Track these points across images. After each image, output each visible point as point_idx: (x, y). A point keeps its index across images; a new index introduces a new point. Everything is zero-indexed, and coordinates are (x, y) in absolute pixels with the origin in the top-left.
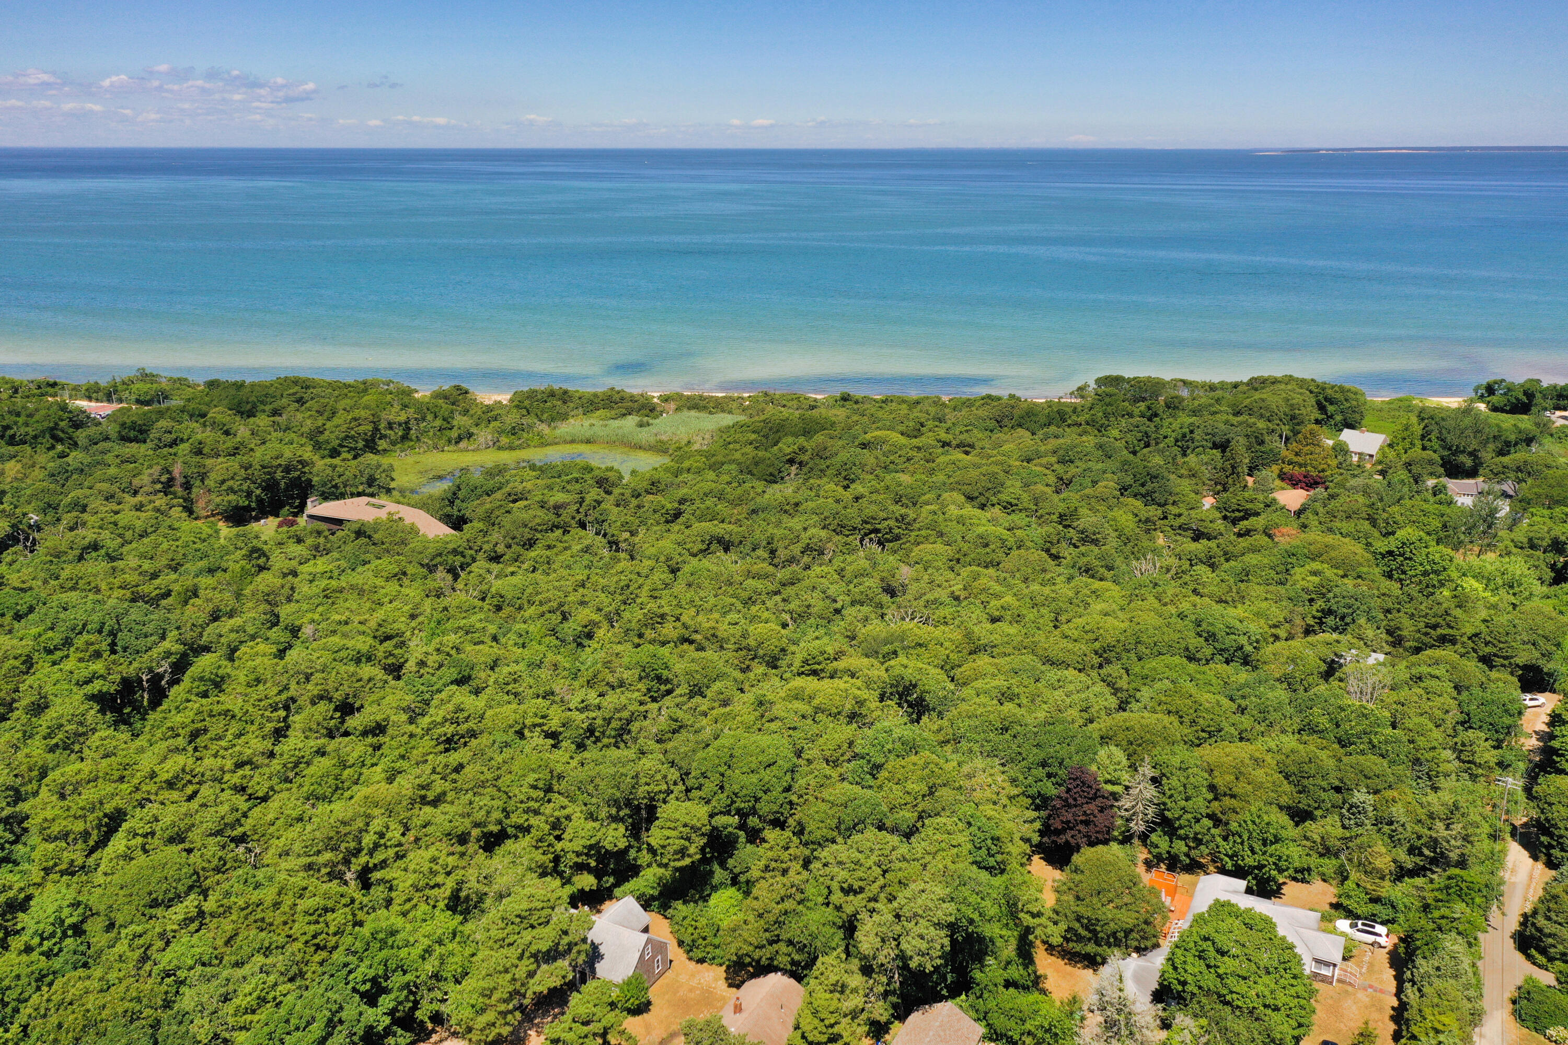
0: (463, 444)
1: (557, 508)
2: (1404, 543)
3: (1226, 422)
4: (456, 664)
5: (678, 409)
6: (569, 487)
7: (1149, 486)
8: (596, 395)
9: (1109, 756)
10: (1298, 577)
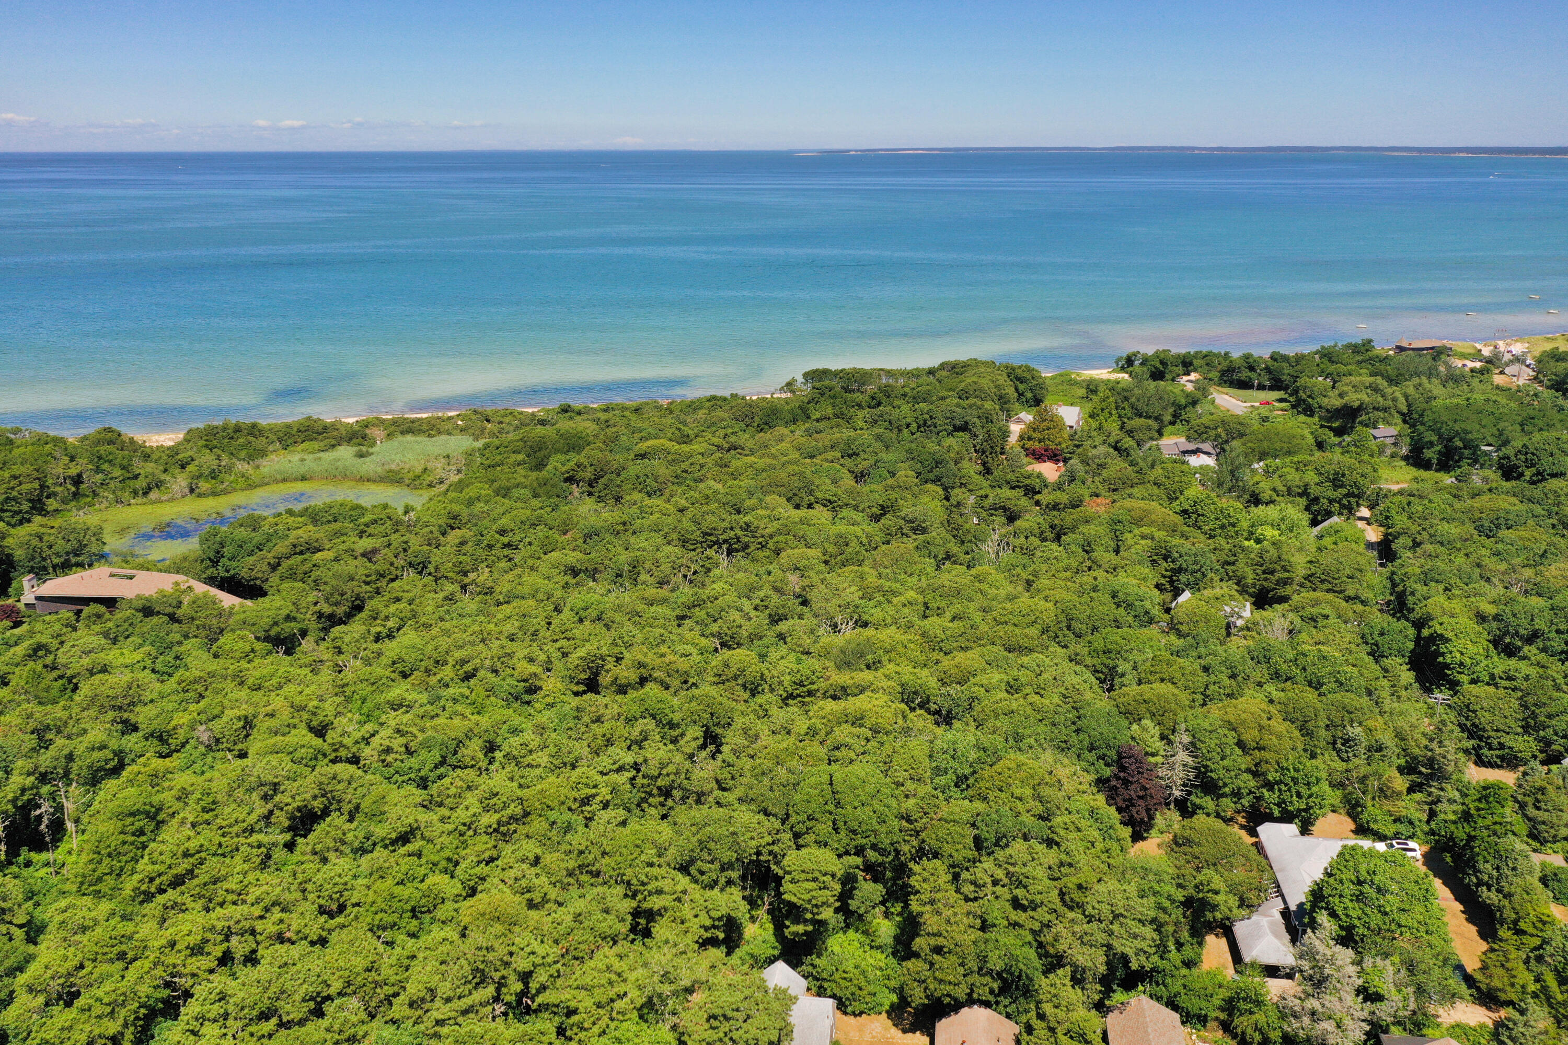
0: (153, 495)
1: (369, 555)
2: (1194, 502)
3: (958, 405)
5: (390, 436)
6: (369, 530)
7: (938, 472)
8: (289, 426)
9: (1145, 729)
10: (1130, 542)
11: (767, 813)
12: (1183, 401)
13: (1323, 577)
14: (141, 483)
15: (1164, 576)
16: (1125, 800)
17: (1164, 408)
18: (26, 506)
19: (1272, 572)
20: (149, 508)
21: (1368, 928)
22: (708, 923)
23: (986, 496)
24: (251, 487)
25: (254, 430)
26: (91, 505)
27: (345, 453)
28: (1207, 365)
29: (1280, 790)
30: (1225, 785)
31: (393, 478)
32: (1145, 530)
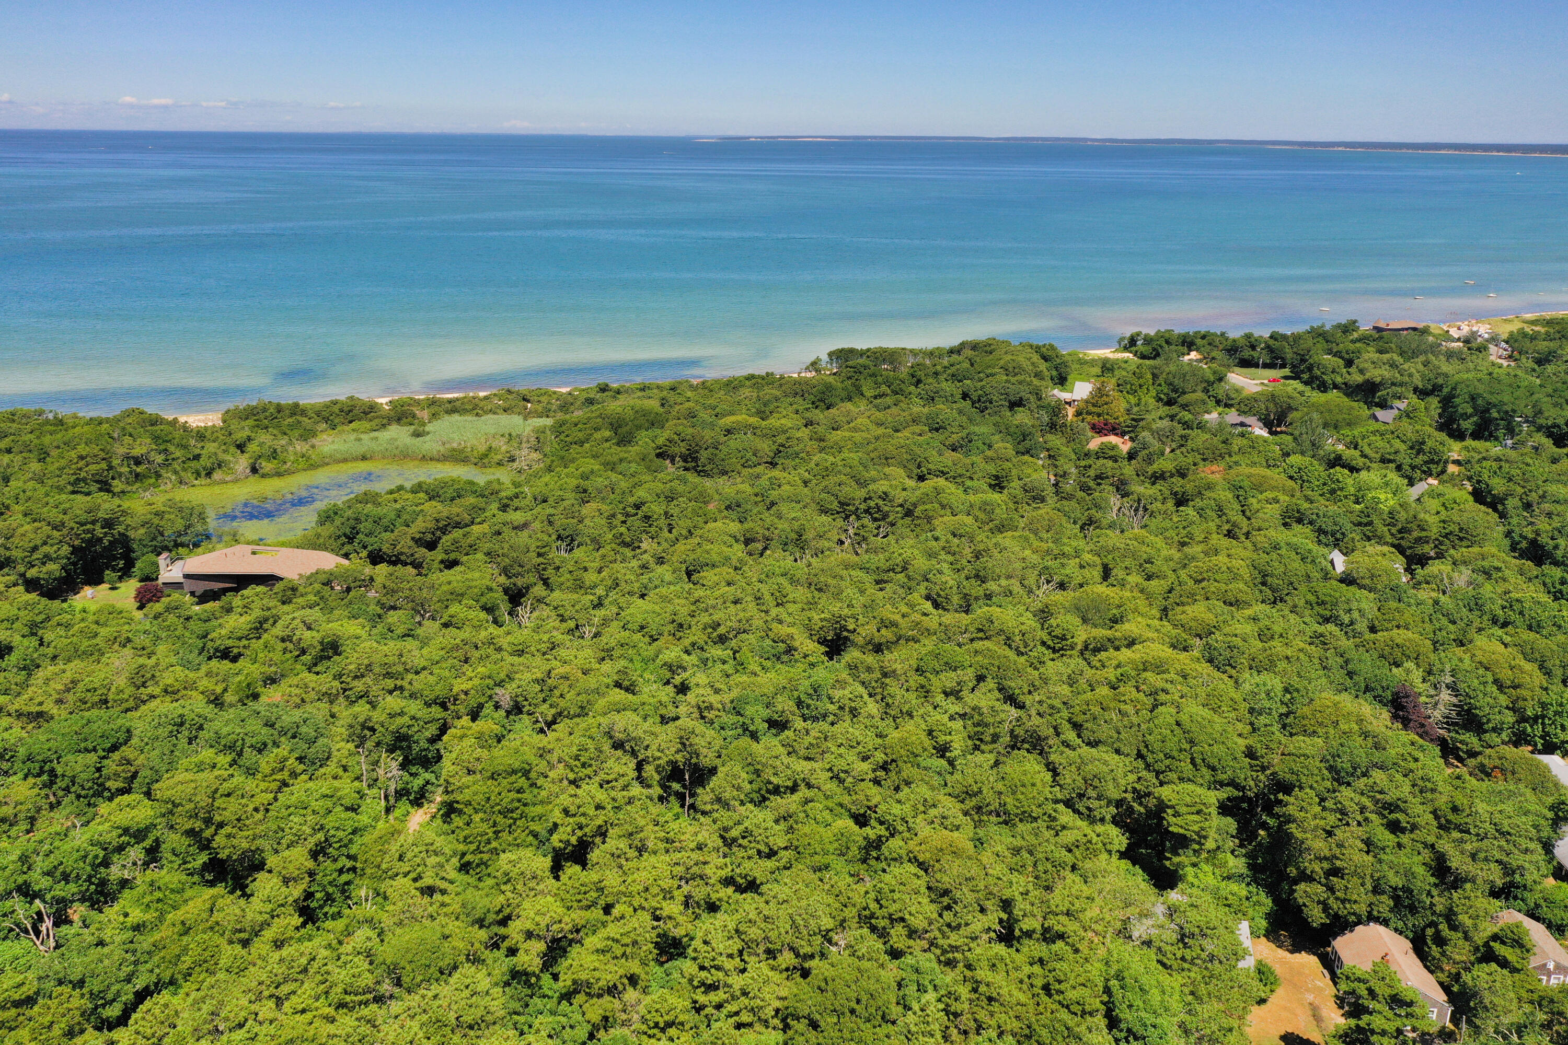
0: (217, 475)
2: (1300, 469)
5: (435, 416)
9: (1408, 672)
10: (1256, 506)
14: (202, 464)
24: (313, 467)
25: (296, 410)
26: (162, 484)
27: (400, 433)
28: (1210, 344)
29: (1543, 724)
30: (1489, 721)
31: (457, 456)
32: (1269, 495)
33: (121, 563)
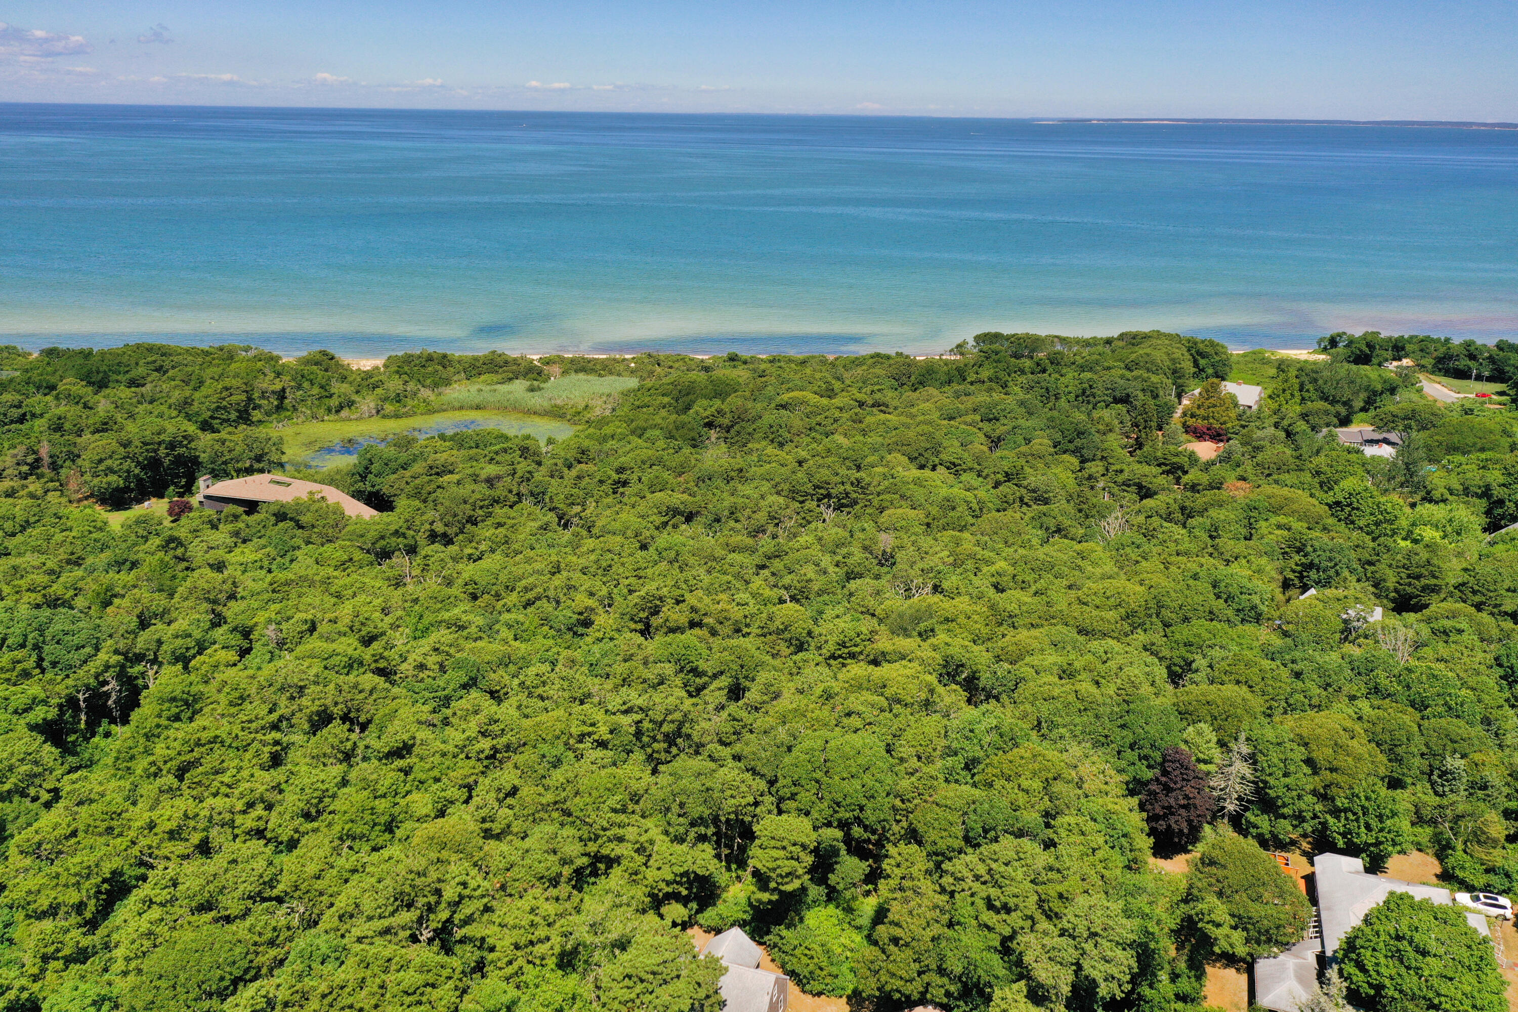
0: (344, 413)
1: (490, 482)
2: (1350, 494)
3: (1122, 377)
4: (458, 665)
5: (565, 373)
6: (498, 458)
7: (1078, 442)
8: (476, 359)
9: (1200, 734)
10: (1264, 531)
11: (754, 771)
12: (1379, 387)
13: (1476, 588)
14: (334, 402)
15: (1294, 571)
16: (1163, 808)
17: (1356, 393)
18: (234, 415)
19: (1418, 577)
20: (338, 425)
21: (1401, 991)
22: (670, 877)
23: (1122, 471)
24: (431, 412)
25: (444, 360)
26: (290, 418)
27: (519, 387)
28: (1422, 350)
29: (1347, 819)
30: (1285, 805)
31: (556, 413)
32: (1282, 519)
33: (184, 481)
